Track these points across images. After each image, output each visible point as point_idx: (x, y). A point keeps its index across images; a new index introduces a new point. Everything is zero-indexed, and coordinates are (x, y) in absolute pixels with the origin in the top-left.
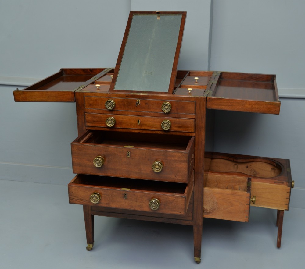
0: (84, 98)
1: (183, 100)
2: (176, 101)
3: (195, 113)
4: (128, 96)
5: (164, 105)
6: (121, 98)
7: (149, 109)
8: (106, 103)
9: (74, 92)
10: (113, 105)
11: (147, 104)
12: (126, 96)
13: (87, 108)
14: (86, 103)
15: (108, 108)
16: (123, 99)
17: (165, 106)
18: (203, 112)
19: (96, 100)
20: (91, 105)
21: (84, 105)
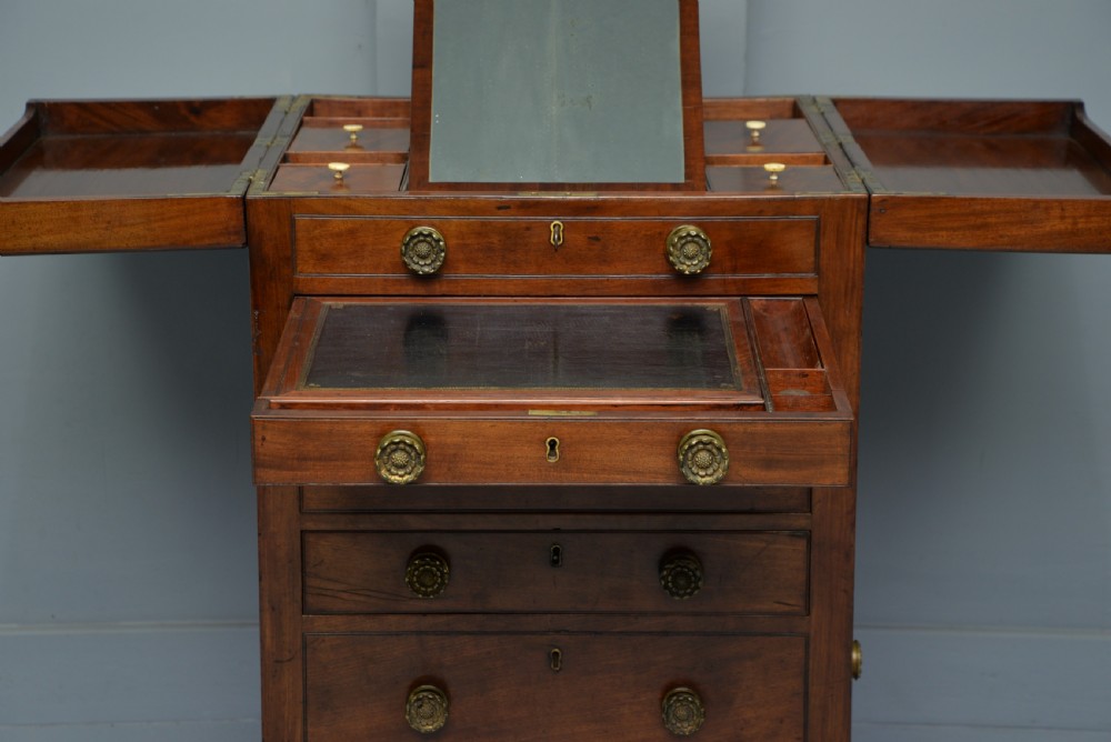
0: (293, 223)
1: (761, 213)
2: (731, 218)
3: (817, 269)
4: (508, 207)
5: (681, 238)
6: (473, 219)
7: (605, 261)
8: (407, 245)
9: (244, 197)
10: (437, 254)
11: (597, 239)
12: (499, 208)
13: (308, 273)
14: (303, 246)
15: (416, 267)
16: (483, 224)
17: (683, 245)
18: (852, 265)
19: (352, 232)
20: (324, 258)
21: (290, 261)
